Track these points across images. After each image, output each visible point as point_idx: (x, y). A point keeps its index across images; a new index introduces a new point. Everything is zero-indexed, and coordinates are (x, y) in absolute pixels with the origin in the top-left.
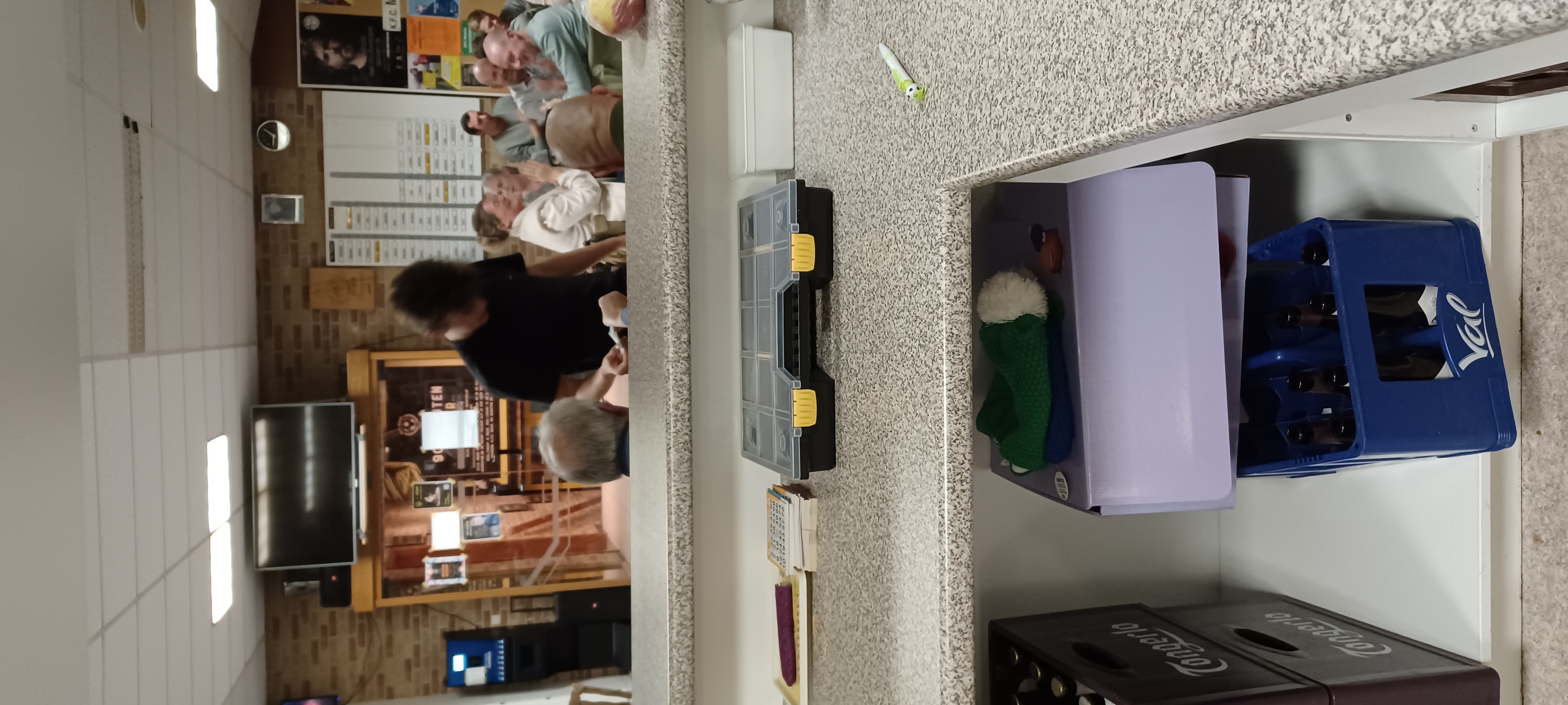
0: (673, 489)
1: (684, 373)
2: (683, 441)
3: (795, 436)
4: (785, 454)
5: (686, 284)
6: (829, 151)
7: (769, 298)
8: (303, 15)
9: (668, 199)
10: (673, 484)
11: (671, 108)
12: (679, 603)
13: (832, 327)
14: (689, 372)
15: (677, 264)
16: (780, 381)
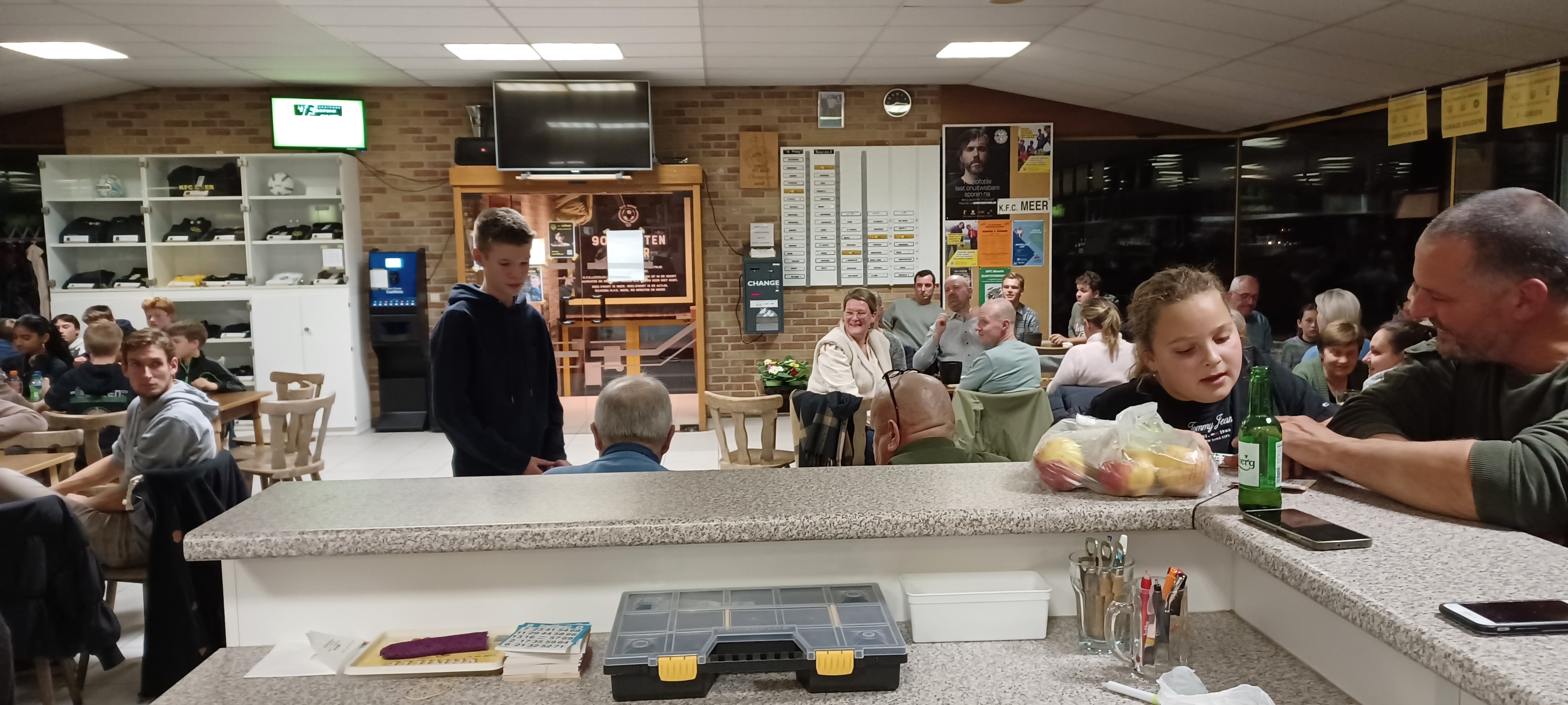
0: (594, 528)
1: (710, 537)
2: (642, 537)
3: (650, 659)
4: (629, 646)
5: (798, 537)
6: (936, 685)
7: (786, 624)
8: (1007, 129)
9: (880, 518)
10: (599, 527)
11: (968, 521)
12: (476, 537)
13: (759, 693)
14: (711, 541)
15: (817, 528)
16: (703, 639)
